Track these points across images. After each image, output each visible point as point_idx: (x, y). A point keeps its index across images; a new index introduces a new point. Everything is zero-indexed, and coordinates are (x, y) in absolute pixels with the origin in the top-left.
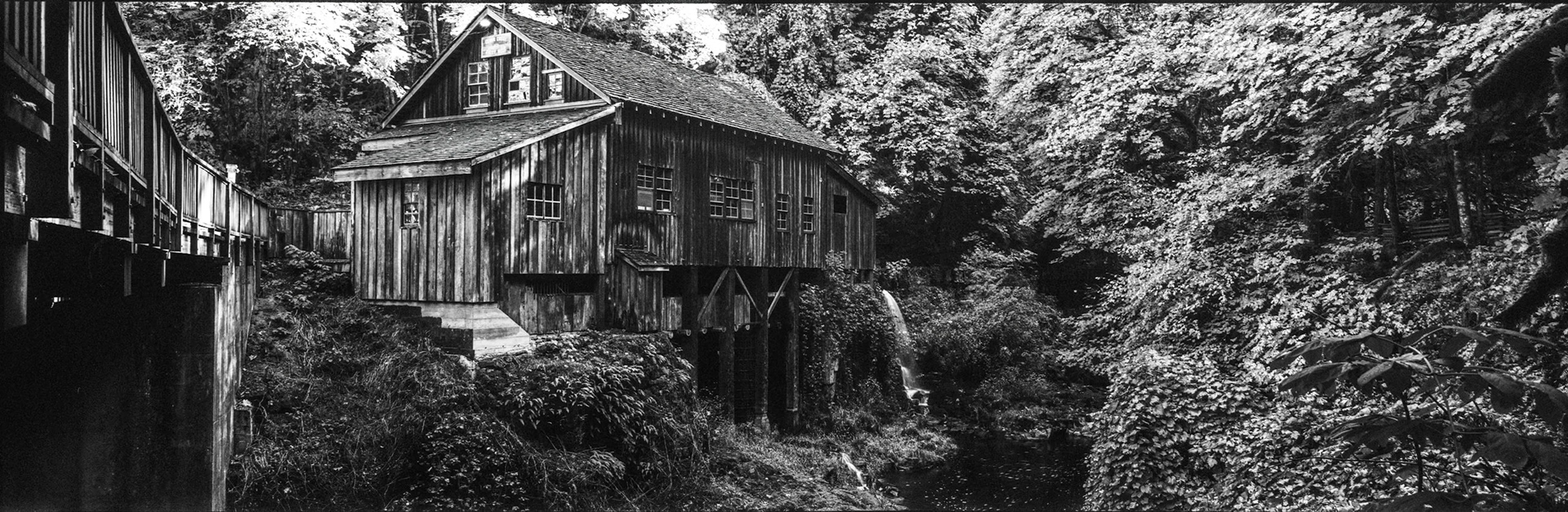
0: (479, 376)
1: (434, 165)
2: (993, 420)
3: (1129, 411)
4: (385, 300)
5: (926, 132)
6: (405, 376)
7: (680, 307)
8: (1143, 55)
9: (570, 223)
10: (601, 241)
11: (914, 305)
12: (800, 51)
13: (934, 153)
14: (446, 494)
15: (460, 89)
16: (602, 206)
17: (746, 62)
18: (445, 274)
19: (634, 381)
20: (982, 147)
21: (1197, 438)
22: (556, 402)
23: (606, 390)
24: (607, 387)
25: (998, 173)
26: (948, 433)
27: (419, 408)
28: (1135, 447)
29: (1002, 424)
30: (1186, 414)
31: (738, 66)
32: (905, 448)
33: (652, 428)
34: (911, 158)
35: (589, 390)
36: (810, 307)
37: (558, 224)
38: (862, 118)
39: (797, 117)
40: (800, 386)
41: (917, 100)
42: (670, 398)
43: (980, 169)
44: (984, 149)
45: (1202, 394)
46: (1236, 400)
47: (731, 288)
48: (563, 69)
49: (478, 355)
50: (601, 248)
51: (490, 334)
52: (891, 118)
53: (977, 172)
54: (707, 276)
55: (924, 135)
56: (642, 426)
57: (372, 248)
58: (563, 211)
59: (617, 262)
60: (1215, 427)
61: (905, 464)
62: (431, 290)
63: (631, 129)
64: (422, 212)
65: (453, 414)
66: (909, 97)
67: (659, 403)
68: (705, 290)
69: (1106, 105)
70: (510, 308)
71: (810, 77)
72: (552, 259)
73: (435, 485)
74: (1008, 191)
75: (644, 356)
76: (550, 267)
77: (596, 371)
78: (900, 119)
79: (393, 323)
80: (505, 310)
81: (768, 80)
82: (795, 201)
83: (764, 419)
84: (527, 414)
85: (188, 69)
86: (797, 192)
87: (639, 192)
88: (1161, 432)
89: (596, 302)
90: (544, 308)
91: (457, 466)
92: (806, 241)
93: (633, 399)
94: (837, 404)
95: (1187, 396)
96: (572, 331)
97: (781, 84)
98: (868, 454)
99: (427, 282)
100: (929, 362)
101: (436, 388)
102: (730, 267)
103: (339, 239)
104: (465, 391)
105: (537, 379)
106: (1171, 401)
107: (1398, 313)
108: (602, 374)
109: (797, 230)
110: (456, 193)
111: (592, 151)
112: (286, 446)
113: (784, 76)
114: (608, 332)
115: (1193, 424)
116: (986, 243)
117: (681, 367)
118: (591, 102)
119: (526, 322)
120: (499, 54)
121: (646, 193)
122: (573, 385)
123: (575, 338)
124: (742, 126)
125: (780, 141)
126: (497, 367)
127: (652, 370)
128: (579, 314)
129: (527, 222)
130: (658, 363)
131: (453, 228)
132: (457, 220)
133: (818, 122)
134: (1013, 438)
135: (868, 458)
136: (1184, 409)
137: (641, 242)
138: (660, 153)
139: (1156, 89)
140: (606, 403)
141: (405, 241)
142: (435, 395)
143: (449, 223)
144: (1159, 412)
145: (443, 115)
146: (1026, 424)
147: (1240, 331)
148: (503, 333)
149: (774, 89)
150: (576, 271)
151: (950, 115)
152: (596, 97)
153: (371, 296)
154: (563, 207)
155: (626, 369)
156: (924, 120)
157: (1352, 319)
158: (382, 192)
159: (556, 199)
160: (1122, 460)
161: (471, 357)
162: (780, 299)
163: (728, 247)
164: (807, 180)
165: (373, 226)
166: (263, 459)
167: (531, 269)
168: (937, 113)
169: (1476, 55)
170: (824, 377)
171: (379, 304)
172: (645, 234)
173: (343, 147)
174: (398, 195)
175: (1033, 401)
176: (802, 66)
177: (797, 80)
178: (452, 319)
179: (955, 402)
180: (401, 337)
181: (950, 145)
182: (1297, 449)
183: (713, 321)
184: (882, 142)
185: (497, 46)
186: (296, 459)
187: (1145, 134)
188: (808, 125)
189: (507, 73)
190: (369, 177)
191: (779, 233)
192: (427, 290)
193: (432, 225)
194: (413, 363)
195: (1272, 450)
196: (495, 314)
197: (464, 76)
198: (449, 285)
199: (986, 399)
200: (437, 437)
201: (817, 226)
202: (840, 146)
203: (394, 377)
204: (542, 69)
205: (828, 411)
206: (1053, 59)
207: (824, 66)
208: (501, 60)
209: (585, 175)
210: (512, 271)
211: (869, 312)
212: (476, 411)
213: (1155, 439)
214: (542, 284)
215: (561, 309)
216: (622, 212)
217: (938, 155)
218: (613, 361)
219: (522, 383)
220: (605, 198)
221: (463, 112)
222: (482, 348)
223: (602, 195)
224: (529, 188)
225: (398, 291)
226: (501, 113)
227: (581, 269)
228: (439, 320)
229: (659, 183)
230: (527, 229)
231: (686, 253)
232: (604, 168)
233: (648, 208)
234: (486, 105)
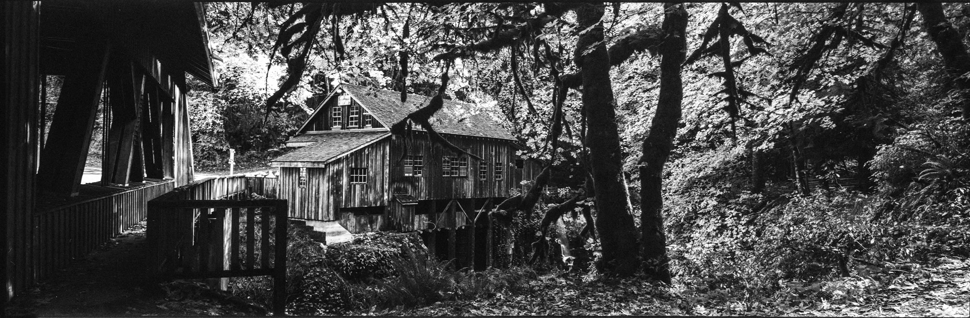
0: (328, 252)
1: (310, 163)
4: (292, 218)
6: (297, 251)
7: (427, 218)
9: (371, 184)
10: (386, 191)
14: (310, 301)
15: (329, 119)
16: (386, 176)
18: (315, 208)
19: (396, 255)
22: (359, 264)
23: (383, 259)
24: (383, 257)
27: (302, 266)
35: (374, 259)
37: (365, 185)
40: (493, 256)
47: (454, 209)
48: (371, 114)
49: (328, 243)
50: (386, 194)
51: (333, 234)
54: (441, 204)
57: (287, 195)
58: (367, 179)
59: (393, 201)
62: (310, 215)
64: (307, 181)
65: (315, 268)
68: (440, 210)
70: (342, 221)
72: (362, 201)
73: (306, 298)
75: (402, 243)
76: (361, 204)
77: (378, 250)
79: (294, 228)
80: (340, 223)
82: (491, 164)
83: (472, 271)
84: (347, 269)
85: (214, 105)
86: (492, 161)
87: (405, 167)
89: (383, 218)
90: (358, 222)
91: (315, 290)
92: (497, 184)
96: (372, 231)
99: (308, 211)
101: (309, 257)
102: (454, 199)
103: (274, 190)
104: (321, 259)
105: (352, 254)
108: (381, 252)
109: (492, 179)
110: (320, 174)
111: (382, 151)
112: (249, 280)
114: (387, 232)
118: (382, 129)
119: (350, 228)
120: (345, 104)
121: (409, 167)
122: (367, 256)
123: (372, 235)
125: (481, 137)
126: (336, 250)
127: (405, 250)
128: (375, 224)
129: (350, 186)
131: (319, 189)
132: (320, 186)
137: (406, 191)
138: (416, 149)
140: (382, 265)
141: (300, 193)
142: (308, 260)
143: (317, 186)
145: (322, 130)
148: (339, 233)
150: (373, 205)
152: (382, 126)
154: (368, 177)
155: (392, 250)
158: (291, 171)
159: (365, 174)
161: (325, 244)
162: (482, 213)
163: (452, 190)
164: (498, 154)
165: (287, 186)
166: (240, 285)
167: (352, 205)
170: (506, 250)
172: (408, 187)
173: (283, 134)
174: (297, 173)
178: (318, 227)
180: (297, 234)
183: (445, 225)
185: (345, 101)
186: (253, 285)
189: (349, 114)
190: (286, 166)
191: (481, 181)
192: (308, 214)
193: (310, 187)
194: (301, 246)
196: (336, 225)
197: (331, 113)
198: (317, 213)
200: (308, 278)
201: (503, 177)
203: (293, 252)
204: (363, 112)
208: (346, 108)
209: (379, 163)
210: (343, 206)
212: (326, 267)
214: (357, 212)
215: (367, 222)
216: (396, 177)
218: (387, 246)
219: (345, 256)
220: (388, 172)
221: (331, 129)
222: (330, 240)
223: (387, 171)
224: (352, 171)
225: (297, 215)
226: (346, 131)
227: (376, 204)
228: (312, 228)
229: (416, 163)
230: (350, 188)
231: (430, 193)
232: (388, 159)
233: (411, 175)
234: (340, 127)
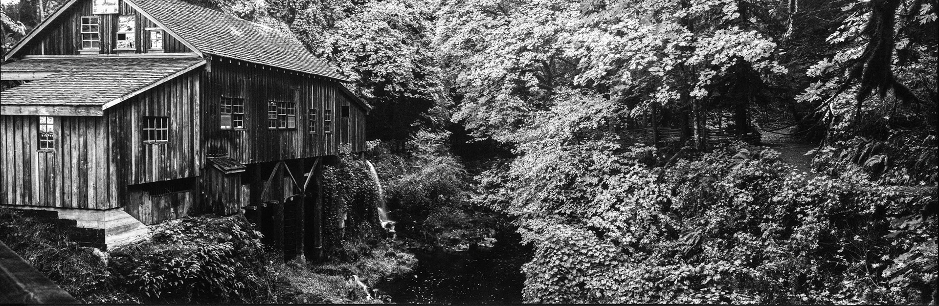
0: (112, 265)
1: (68, 108)
2: (435, 239)
3: (551, 265)
4: (25, 206)
5: (392, 61)
6: (50, 268)
7: (249, 191)
8: (528, 28)
9: (175, 143)
10: (197, 154)
11: (383, 167)
12: (311, 5)
13: (396, 74)
15: (74, 35)
16: (197, 129)
17: (274, 9)
18: (79, 187)
19: (227, 253)
20: (422, 69)
21: (588, 279)
22: (174, 278)
23: (208, 263)
24: (209, 260)
25: (432, 85)
26: (411, 251)
28: (557, 288)
29: (441, 242)
30: (582, 265)
31: (269, 12)
32: (389, 266)
33: (240, 284)
34: (383, 77)
35: (196, 266)
36: (330, 181)
37: (166, 145)
38: (352, 51)
39: (310, 48)
40: (324, 232)
41: (386, 41)
42: (250, 261)
43: (421, 82)
44: (424, 70)
45: (590, 253)
46: (609, 257)
47: (281, 175)
48: (163, 29)
49: (109, 248)
50: (196, 158)
51: (117, 230)
52: (371, 51)
53: (419, 84)
54: (266, 169)
55: (390, 63)
56: (233, 284)
57: (11, 165)
58: (169, 135)
59: (208, 167)
60: (598, 272)
61: (390, 276)
62: (67, 200)
63: (216, 73)
64: (57, 140)
65: (95, 298)
66: (381, 38)
67: (244, 266)
68: (265, 177)
69: (508, 57)
70: (131, 209)
71: (317, 22)
72: (163, 171)
74: (438, 97)
75: (232, 234)
76: (161, 176)
77: (200, 251)
78: (376, 52)
79: (33, 224)
80: (128, 211)
81: (290, 22)
82: (320, 114)
83: (303, 256)
84: (152, 287)
86: (321, 107)
87: (222, 116)
88: (570, 277)
89: (194, 196)
90: (156, 205)
92: (327, 139)
93: (227, 267)
94: (346, 241)
95: (581, 254)
96: (176, 219)
97: (298, 25)
98: (368, 272)
99: (63, 193)
100: (394, 203)
101: (77, 277)
102: (281, 161)
104: (101, 278)
105: (157, 261)
106: (574, 258)
107: (669, 189)
108: (204, 251)
109: (322, 132)
111: (189, 90)
113: (301, 20)
114: (203, 217)
115: (586, 271)
116: (426, 128)
117: (256, 237)
118: (186, 54)
119: (144, 217)
120: (108, 12)
121: (227, 116)
122: (185, 264)
123: (179, 224)
124: (289, 67)
125: (312, 75)
126: (125, 255)
127: (237, 242)
128: (181, 206)
129: (144, 147)
130: (241, 237)
131: (86, 153)
132: (89, 148)
133: (323, 53)
134: (448, 251)
135: (368, 275)
136: (581, 262)
137: (224, 151)
138: (235, 88)
139: (536, 49)
140: (208, 272)
141: (42, 162)
143: (82, 149)
144: (568, 265)
145: (59, 53)
146: (455, 242)
147: (585, 196)
148: (127, 228)
149: (293, 28)
150: (179, 177)
151: (405, 50)
152: (190, 51)
153: (10, 202)
154: (169, 132)
155: (221, 246)
156: (390, 53)
157: (647, 193)
158: (20, 123)
159: (165, 127)
160: (548, 295)
161: (104, 248)
162: (311, 177)
163: (280, 148)
164: (327, 98)
167: (147, 180)
168: (398, 49)
169: (717, 56)
170: (338, 223)
171: (18, 208)
172: (226, 145)
174: (34, 127)
175: (457, 226)
176: (312, 14)
177: (309, 23)
178: (86, 221)
179: (412, 229)
180: (42, 236)
181: (406, 69)
182: (652, 292)
183: (270, 198)
184: (364, 66)
185: (106, 6)
187: (528, 76)
188: (317, 53)
189: (115, 28)
190: (8, 113)
191: (311, 135)
192: (63, 199)
193: (66, 151)
194: (56, 258)
195: (638, 293)
196: (121, 215)
197: (78, 26)
198: (83, 197)
199: (430, 227)
201: (333, 128)
202: (339, 68)
204: (145, 26)
205: (341, 246)
206: (475, 25)
207: (326, 14)
208: (110, 17)
209: (185, 108)
210: (133, 183)
211: (363, 179)
212: (113, 293)
213: (566, 281)
214: (154, 190)
215: (169, 204)
216: (210, 131)
217: (399, 75)
218: (211, 241)
219: (147, 265)
220: (198, 123)
221: (78, 53)
222: (111, 241)
223: (197, 121)
224: (145, 121)
225: (36, 199)
226: (111, 56)
227: (183, 175)
228: (75, 222)
229: (235, 109)
230: (144, 151)
231: (253, 155)
232: (198, 102)
233: (228, 127)
234: (98, 49)
